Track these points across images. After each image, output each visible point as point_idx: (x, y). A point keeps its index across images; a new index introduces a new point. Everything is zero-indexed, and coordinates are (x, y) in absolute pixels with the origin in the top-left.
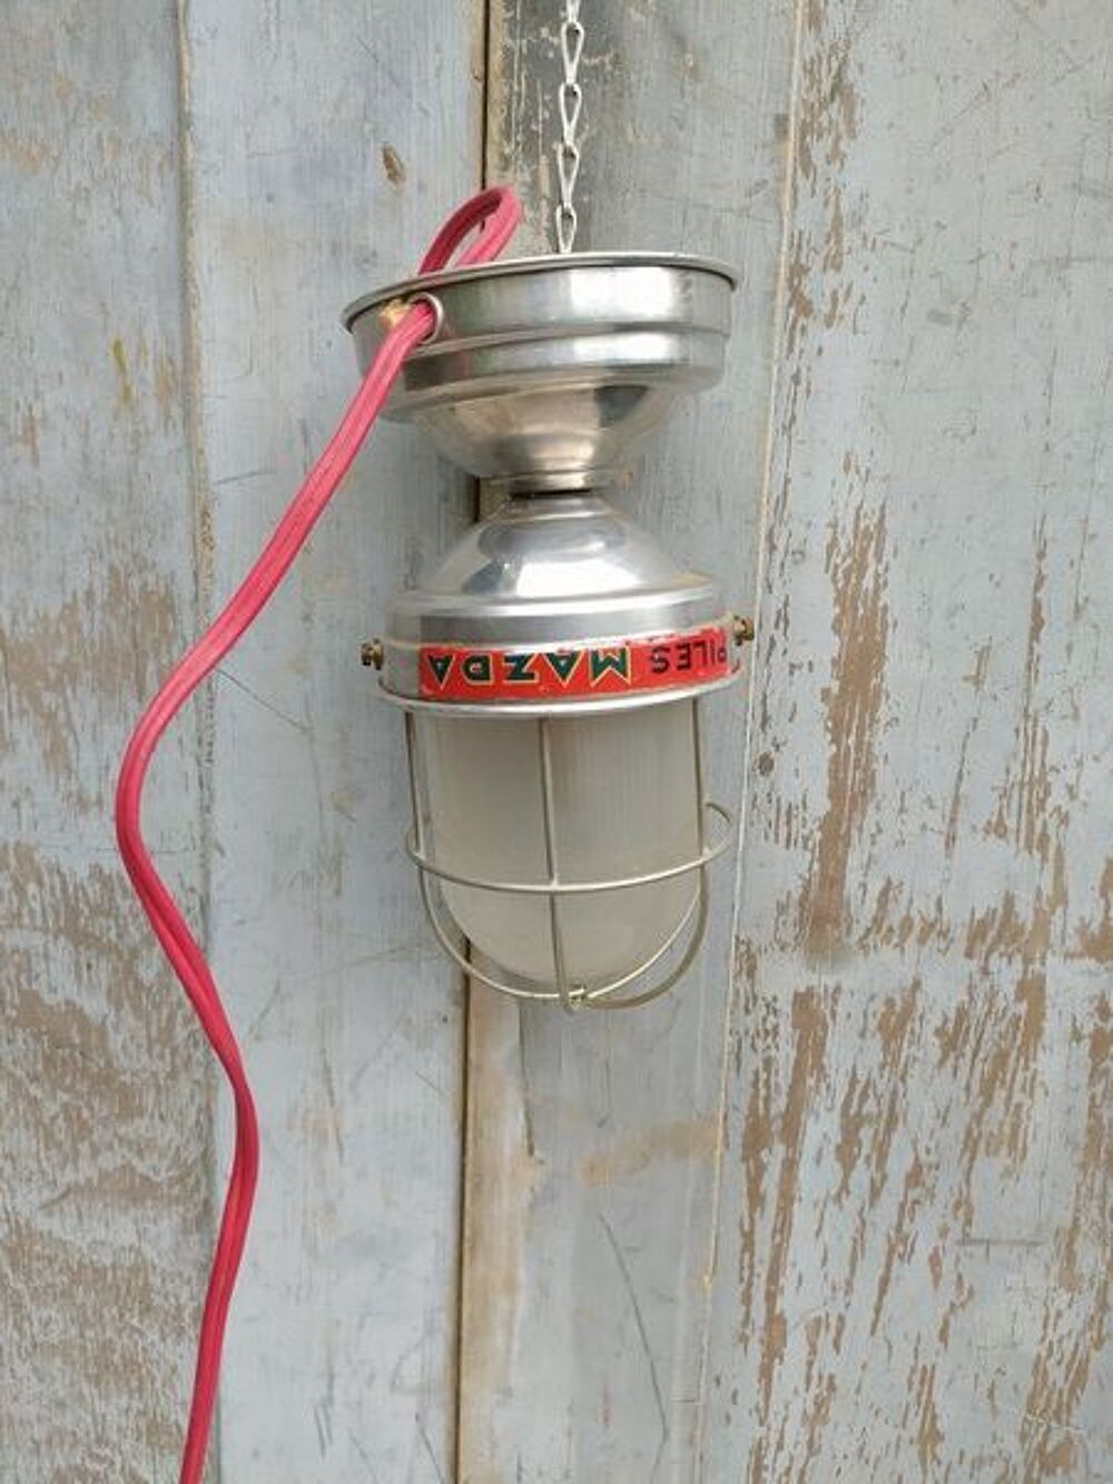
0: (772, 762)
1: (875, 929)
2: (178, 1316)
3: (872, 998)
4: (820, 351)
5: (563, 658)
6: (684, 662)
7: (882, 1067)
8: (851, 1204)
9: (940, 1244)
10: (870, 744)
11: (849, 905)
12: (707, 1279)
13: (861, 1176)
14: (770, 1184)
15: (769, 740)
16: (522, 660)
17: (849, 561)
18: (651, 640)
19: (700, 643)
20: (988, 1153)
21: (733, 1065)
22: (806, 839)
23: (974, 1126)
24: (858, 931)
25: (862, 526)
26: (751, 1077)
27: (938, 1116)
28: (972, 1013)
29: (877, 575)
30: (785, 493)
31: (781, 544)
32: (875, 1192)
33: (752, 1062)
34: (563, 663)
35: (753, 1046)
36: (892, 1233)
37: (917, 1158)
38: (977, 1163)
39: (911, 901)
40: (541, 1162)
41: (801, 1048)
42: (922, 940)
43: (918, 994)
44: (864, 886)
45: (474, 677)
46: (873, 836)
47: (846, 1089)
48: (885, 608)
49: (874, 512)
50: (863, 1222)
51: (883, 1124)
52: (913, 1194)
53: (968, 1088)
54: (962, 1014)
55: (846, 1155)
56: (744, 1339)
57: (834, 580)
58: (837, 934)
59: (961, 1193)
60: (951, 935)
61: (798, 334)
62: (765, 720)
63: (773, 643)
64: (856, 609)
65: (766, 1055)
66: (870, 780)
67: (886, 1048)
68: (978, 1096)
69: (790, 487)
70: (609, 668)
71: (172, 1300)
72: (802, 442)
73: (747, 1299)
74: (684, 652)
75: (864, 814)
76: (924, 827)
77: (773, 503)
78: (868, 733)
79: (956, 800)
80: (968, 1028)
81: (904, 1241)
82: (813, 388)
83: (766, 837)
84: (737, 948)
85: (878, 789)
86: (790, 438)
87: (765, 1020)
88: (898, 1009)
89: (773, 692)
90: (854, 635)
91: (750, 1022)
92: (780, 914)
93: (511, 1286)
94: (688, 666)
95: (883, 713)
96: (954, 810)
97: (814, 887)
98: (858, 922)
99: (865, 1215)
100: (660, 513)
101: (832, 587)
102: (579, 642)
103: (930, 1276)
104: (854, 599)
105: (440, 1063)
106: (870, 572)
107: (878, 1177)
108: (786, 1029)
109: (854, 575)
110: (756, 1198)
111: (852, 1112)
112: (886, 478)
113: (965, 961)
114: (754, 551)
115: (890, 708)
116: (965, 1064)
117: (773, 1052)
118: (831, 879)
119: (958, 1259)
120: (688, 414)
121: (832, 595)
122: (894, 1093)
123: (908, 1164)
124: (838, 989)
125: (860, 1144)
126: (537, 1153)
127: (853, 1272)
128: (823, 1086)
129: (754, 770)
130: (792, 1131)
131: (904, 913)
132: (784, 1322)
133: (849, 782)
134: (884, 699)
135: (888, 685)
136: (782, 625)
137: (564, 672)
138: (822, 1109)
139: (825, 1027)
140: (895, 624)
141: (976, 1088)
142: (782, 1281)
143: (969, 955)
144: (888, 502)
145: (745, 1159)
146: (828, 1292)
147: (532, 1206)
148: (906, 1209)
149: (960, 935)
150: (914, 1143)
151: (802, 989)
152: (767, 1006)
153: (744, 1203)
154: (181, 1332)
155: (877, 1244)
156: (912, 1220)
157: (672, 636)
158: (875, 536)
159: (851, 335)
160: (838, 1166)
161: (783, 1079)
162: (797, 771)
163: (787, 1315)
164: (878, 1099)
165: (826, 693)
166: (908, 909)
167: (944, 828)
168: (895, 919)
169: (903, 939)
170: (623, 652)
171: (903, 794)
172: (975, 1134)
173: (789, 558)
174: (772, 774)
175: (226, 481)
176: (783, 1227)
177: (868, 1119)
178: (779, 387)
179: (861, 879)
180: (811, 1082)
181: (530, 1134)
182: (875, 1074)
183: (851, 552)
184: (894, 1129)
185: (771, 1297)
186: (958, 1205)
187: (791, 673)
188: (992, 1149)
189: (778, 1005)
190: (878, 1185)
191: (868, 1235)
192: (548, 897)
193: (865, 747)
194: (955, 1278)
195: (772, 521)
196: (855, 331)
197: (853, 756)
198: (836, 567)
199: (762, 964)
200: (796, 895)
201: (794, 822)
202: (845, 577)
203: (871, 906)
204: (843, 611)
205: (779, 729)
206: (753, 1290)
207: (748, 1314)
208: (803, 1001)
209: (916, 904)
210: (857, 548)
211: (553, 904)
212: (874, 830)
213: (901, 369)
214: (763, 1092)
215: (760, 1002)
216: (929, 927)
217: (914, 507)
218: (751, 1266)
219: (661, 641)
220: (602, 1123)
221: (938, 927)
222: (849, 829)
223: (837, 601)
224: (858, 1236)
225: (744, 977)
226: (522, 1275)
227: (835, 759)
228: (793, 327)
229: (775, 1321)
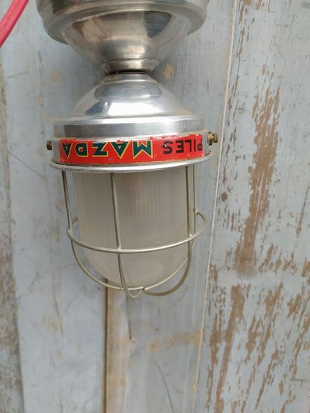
0: (227, 196)
1: (266, 264)
2: (10, 382)
3: (263, 290)
4: (253, 20)
5: (120, 145)
6: (180, 149)
7: (266, 316)
8: (250, 364)
9: (283, 380)
10: (267, 190)
11: (255, 253)
12: (194, 386)
13: (255, 354)
14: (220, 355)
15: (226, 186)
16: (101, 145)
17: (263, 113)
18: (163, 137)
19: (188, 141)
20: (304, 349)
21: (208, 311)
22: (239, 228)
23: (300, 339)
24: (259, 264)
25: (269, 97)
26: (214, 316)
27: (286, 334)
28: (302, 297)
29: (274, 119)
30: (237, 83)
31: (234, 105)
32: (260, 360)
33: (215, 311)
34: (119, 147)
35: (215, 306)
36: (266, 374)
37: (277, 349)
38: (300, 352)
39: (281, 253)
40: (134, 342)
41: (234, 307)
42: (285, 269)
43: (282, 289)
44: (262, 247)
45: (80, 153)
46: (267, 227)
47: (251, 323)
48: (277, 133)
49: (274, 91)
50: (255, 370)
51: (264, 337)
52: (274, 362)
53: (298, 325)
54: (299, 298)
55: (250, 346)
56: (208, 407)
57: (256, 120)
58: (250, 265)
59: (293, 363)
60: (296, 268)
61: (244, 13)
62: (225, 179)
63: (229, 147)
64: (265, 133)
65: (220, 309)
66: (266, 205)
67: (267, 309)
68: (302, 328)
69: (239, 80)
70: (142, 150)
71: (8, 376)
72: (244, 61)
73: (209, 393)
74: (180, 144)
75: (263, 218)
76: (288, 224)
77: (231, 88)
78: (267, 186)
79: (302, 214)
80: (301, 303)
81: (270, 377)
82: (250, 37)
83: (223, 226)
84: (210, 268)
85: (270, 209)
86: (239, 58)
87: (220, 296)
88: (273, 294)
89: (228, 167)
90: (263, 145)
91: (215, 296)
92: (227, 256)
93: (123, 383)
94: (182, 151)
95: (274, 177)
96: (301, 218)
97: (242, 247)
98: (259, 260)
99: (255, 367)
100: (183, 91)
101: (255, 124)
102: (127, 138)
103: (279, 390)
104: (264, 129)
105: (97, 304)
106: (271, 118)
107: (261, 354)
108: (228, 300)
109: (264, 119)
110: (214, 360)
111: (253, 330)
112: (280, 77)
113: (301, 277)
114: (222, 108)
115: (276, 175)
116: (298, 316)
117: (223, 308)
118: (249, 242)
119: (290, 386)
120: (196, 47)
121: (254, 128)
122: (270, 325)
123: (273, 351)
124: (250, 286)
125: (255, 343)
126: (133, 338)
127: (249, 387)
128: (242, 322)
129: (219, 199)
130: (229, 336)
131: (278, 258)
132: (223, 402)
133: (258, 205)
134: (274, 171)
135: (276, 166)
136: (233, 140)
137: (120, 152)
138: (241, 330)
139: (244, 300)
140: (281, 140)
141: (302, 325)
142: (223, 388)
143: (303, 275)
144: (280, 88)
145: (211, 346)
146: (240, 393)
147: (131, 357)
148: (271, 367)
149: (300, 268)
150: (276, 344)
151: (235, 285)
152: (222, 290)
153: (209, 362)
154: (11, 387)
155: (259, 378)
156: (273, 371)
157: (174, 136)
158: (274, 102)
159: (267, 13)
160: (246, 350)
161: (227, 318)
162: (237, 200)
163: (225, 399)
164: (263, 327)
165: (250, 169)
166: (280, 257)
167: (297, 225)
168: (274, 259)
169: (277, 268)
170: (149, 143)
171: (280, 211)
172: (300, 341)
173: (237, 110)
174: (227, 201)
175: (10, 77)
176: (224, 370)
177: (259, 334)
178: (235, 36)
179: (261, 244)
180: (237, 320)
181: (130, 331)
182: (263, 318)
183: (264, 108)
184: (269, 338)
185: (218, 393)
186: (291, 366)
187: (236, 160)
188: (306, 347)
189: (225, 291)
190: (261, 357)
191: (256, 374)
192: (117, 255)
193: (265, 191)
194: (288, 392)
195: (230, 96)
196: (269, 11)
197: (260, 195)
198: (257, 115)
199: (220, 275)
200: (235, 249)
201: (235, 220)
202: (260, 120)
203: (265, 255)
204: (259, 134)
205: (230, 182)
206: (212, 391)
207: (209, 399)
208: (236, 290)
209: (283, 255)
210: (266, 107)
211: (119, 257)
212: (267, 225)
213: (288, 28)
214: (218, 322)
215: (219, 289)
216: (287, 264)
217: (292, 89)
218: (212, 383)
219: (169, 138)
220: (157, 330)
221: (291, 264)
222: (257, 224)
223: (256, 130)
224: (252, 375)
225: (213, 279)
226: (127, 380)
227: (253, 196)
228: (242, 10)
229: (220, 402)
